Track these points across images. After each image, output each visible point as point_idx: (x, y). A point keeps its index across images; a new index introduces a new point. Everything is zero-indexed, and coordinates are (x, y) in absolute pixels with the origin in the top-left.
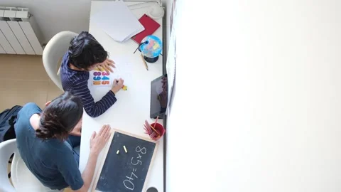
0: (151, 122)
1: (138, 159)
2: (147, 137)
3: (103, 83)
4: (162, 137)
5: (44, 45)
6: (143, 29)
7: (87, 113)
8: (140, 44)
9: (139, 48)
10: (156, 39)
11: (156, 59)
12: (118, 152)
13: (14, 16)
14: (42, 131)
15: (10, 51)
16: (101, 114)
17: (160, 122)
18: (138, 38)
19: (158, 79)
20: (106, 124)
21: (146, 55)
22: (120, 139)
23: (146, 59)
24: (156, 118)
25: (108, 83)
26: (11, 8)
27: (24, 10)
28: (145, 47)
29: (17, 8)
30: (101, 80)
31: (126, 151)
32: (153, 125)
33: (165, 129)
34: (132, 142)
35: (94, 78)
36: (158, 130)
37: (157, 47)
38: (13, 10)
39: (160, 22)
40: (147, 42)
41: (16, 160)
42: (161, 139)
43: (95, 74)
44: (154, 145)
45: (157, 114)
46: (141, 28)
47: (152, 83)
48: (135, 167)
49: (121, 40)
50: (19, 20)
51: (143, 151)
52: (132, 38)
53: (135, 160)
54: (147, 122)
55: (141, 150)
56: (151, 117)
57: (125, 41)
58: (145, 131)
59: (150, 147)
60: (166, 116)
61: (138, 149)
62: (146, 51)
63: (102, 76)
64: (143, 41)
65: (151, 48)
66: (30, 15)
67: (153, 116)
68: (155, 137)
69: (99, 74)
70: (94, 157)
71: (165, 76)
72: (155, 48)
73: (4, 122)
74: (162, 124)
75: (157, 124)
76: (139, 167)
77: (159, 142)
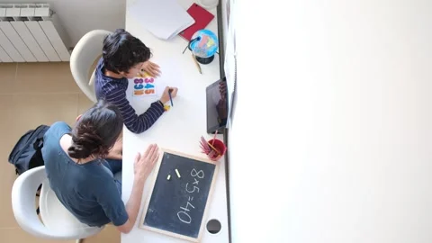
0: (209, 138)
1: (195, 185)
2: (204, 158)
3: (147, 92)
4: (223, 157)
5: (71, 49)
6: (193, 22)
7: (129, 128)
8: (191, 42)
9: (189, 46)
10: (210, 33)
11: (210, 60)
12: (169, 177)
13: (32, 15)
14: (76, 148)
15: (30, 59)
16: (147, 129)
17: (220, 138)
18: (187, 34)
19: (214, 85)
20: (153, 143)
21: (198, 55)
22: (171, 161)
23: (199, 59)
24: (214, 133)
25: (153, 92)
27: (45, 7)
28: (197, 44)
29: (36, 4)
30: (144, 89)
31: (179, 177)
32: (211, 142)
33: (227, 146)
34: (186, 164)
35: (135, 87)
36: (218, 149)
37: (211, 44)
38: (31, 7)
39: (214, 12)
40: (198, 39)
41: (45, 192)
42: (222, 159)
43: (136, 81)
44: (213, 167)
45: (215, 128)
46: (190, 21)
47: (208, 89)
48: (191, 195)
49: (167, 35)
50: (38, 19)
51: (201, 174)
52: (180, 34)
53: (191, 187)
54: (203, 139)
55: (197, 174)
56: (209, 132)
57: (171, 39)
58: (201, 150)
59: (208, 170)
60: (227, 130)
61: (194, 173)
62: (199, 50)
63: (144, 84)
64: (194, 37)
65: (205, 45)
66: (52, 12)
67: (210, 131)
68: (215, 157)
69: (141, 81)
70: (140, 185)
71: (224, 79)
72: (209, 45)
73: (28, 146)
74: (222, 141)
75: (216, 140)
76: (196, 195)
77: (220, 163)
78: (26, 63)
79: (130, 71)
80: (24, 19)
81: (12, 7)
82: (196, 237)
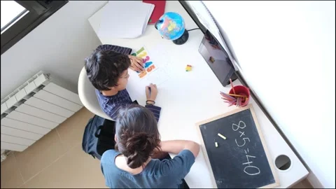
0: (227, 90)
1: (243, 136)
2: (235, 109)
4: (251, 97)
6: (153, 6)
12: (217, 145)
13: (35, 87)
17: (237, 83)
18: (155, 19)
19: (203, 42)
22: (208, 130)
24: (229, 83)
26: (27, 82)
27: (40, 75)
29: (32, 78)
31: (225, 138)
32: (231, 92)
33: (247, 86)
34: (223, 124)
36: (242, 93)
38: (30, 82)
42: (251, 100)
44: (248, 112)
45: (227, 78)
46: (150, 8)
48: (245, 148)
49: (141, 33)
50: (41, 87)
51: (242, 125)
52: (149, 23)
53: (241, 141)
54: (223, 94)
55: (239, 126)
56: (224, 85)
57: (144, 32)
58: (228, 104)
59: (246, 117)
60: (238, 73)
61: (236, 127)
66: (48, 75)
67: (226, 83)
68: (243, 102)
71: (207, 33)
74: (241, 85)
75: (235, 88)
76: (249, 145)
77: (251, 104)
78: (61, 125)
79: (118, 83)
80: (32, 94)
81: (18, 92)
82: (273, 182)
